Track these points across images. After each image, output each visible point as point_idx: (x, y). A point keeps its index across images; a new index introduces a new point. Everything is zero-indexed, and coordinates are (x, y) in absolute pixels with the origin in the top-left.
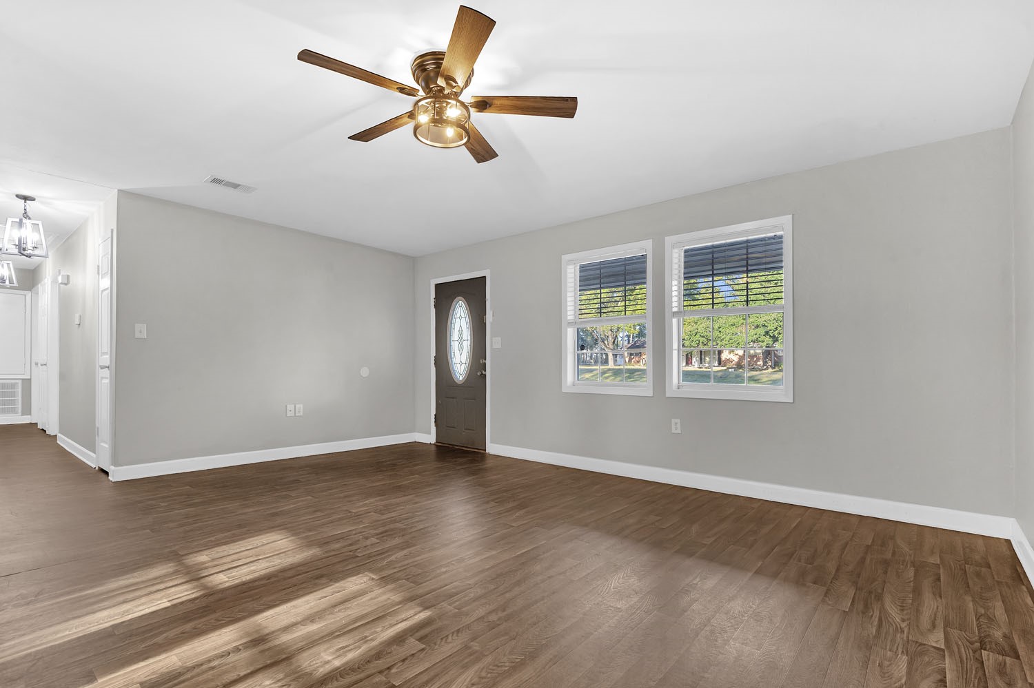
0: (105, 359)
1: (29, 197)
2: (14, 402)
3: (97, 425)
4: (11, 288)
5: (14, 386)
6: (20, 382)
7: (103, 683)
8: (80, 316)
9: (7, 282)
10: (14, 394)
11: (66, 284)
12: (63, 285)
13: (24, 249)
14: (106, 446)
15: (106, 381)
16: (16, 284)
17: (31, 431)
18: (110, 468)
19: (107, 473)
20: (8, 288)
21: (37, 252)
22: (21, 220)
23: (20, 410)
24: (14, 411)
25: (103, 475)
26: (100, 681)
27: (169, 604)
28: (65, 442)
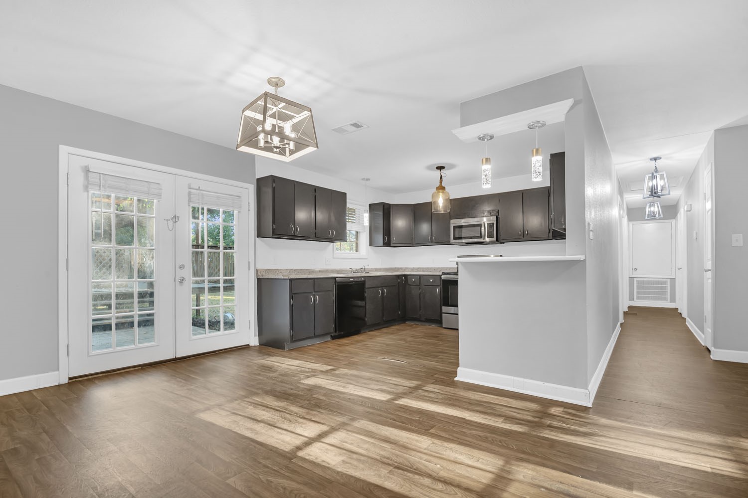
0: (709, 265)
1: (658, 157)
2: (665, 293)
3: (705, 315)
4: (660, 219)
5: (665, 283)
6: (669, 280)
7: (636, 496)
8: (697, 233)
9: (657, 216)
10: (665, 288)
11: (690, 211)
12: (688, 212)
13: (655, 193)
14: (710, 331)
15: (710, 281)
16: (662, 216)
17: (674, 313)
18: (712, 349)
19: (709, 351)
20: (658, 219)
21: (664, 192)
22: (653, 174)
23: (669, 299)
24: (665, 299)
25: (707, 353)
26: (635, 493)
27: (709, 470)
28: (690, 324)
